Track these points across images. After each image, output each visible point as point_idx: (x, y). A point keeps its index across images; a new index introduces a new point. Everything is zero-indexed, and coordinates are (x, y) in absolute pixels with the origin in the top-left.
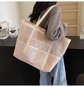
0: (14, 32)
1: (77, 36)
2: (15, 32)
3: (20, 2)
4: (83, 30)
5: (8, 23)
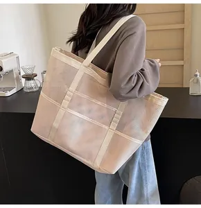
0: (33, 79)
4: (198, 73)
5: (18, 57)
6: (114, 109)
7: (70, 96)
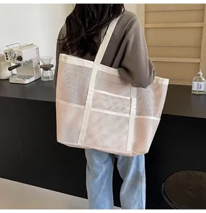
2: (52, 68)
5: (38, 49)
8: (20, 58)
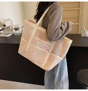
0: (18, 30)
1: (79, 34)
3: (23, 2)
4: (84, 28)
5: (12, 21)
6: (50, 44)
7: (31, 38)
8: (5, 26)
